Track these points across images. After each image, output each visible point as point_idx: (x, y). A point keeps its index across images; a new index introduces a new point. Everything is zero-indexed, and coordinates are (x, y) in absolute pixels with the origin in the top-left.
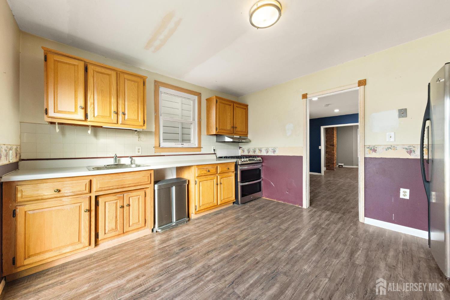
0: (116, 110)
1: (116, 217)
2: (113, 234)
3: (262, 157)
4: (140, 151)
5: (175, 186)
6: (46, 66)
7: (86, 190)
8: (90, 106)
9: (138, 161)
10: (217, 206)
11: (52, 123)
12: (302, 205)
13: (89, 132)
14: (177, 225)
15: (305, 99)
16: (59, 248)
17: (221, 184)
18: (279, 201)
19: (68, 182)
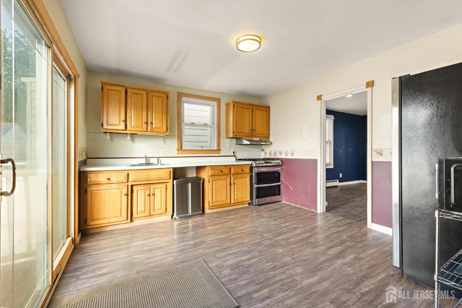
0: (146, 121)
1: (145, 203)
2: (143, 215)
3: (282, 160)
4: (165, 152)
5: (191, 183)
6: (103, 93)
7: (125, 180)
8: (129, 119)
9: (163, 161)
10: (231, 205)
11: (105, 132)
12: (316, 209)
13: (128, 138)
14: (192, 216)
15: (320, 101)
16: (109, 218)
17: (234, 184)
18: (297, 206)
19: (114, 173)
